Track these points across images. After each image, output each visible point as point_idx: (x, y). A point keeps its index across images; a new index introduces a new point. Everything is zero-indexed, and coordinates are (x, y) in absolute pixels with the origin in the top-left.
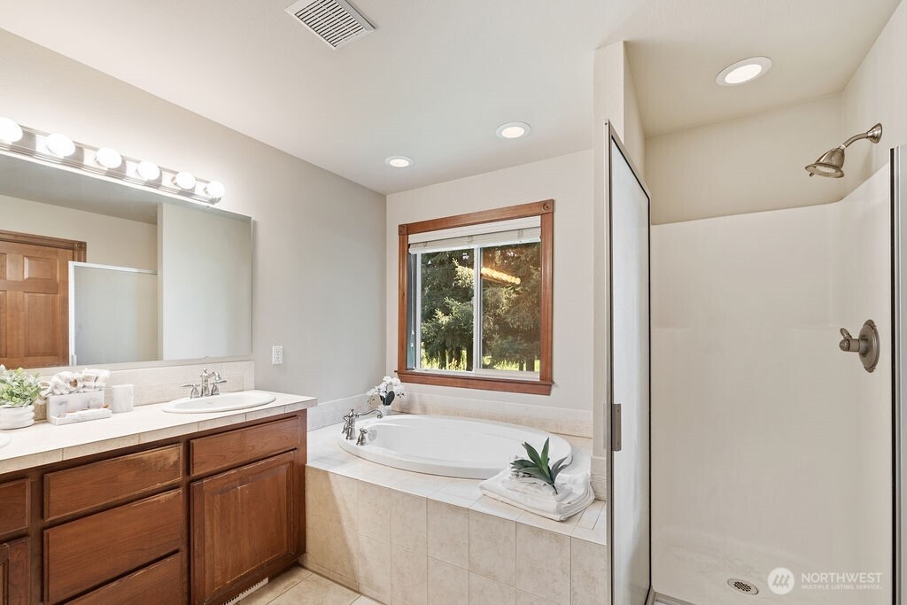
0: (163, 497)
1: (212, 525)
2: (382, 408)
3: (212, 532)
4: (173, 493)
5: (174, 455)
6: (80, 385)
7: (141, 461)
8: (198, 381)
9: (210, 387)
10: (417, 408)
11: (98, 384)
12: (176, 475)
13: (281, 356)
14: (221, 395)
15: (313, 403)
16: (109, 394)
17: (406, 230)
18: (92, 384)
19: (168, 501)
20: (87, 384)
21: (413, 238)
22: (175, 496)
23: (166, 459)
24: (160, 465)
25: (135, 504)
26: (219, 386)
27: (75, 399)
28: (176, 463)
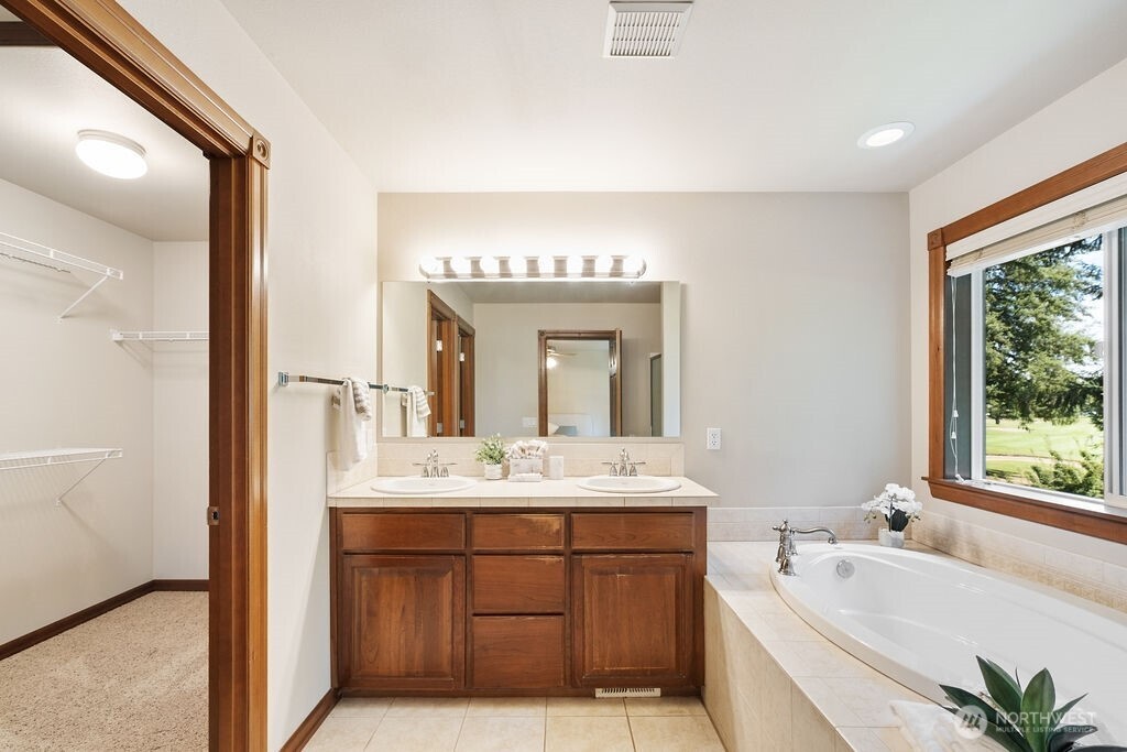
0: (548, 559)
1: (591, 603)
2: (885, 533)
3: (591, 610)
4: (556, 559)
5: (556, 523)
6: (527, 452)
7: (530, 521)
8: (616, 459)
9: (629, 468)
10: (963, 549)
11: (539, 453)
12: (558, 544)
13: (718, 440)
14: (639, 477)
15: (717, 501)
16: (546, 462)
17: (941, 239)
18: (534, 452)
19: (552, 564)
20: (531, 452)
21: (953, 250)
22: (557, 562)
23: (550, 526)
24: (545, 531)
25: (527, 558)
26: (637, 467)
27: (524, 464)
28: (558, 532)
